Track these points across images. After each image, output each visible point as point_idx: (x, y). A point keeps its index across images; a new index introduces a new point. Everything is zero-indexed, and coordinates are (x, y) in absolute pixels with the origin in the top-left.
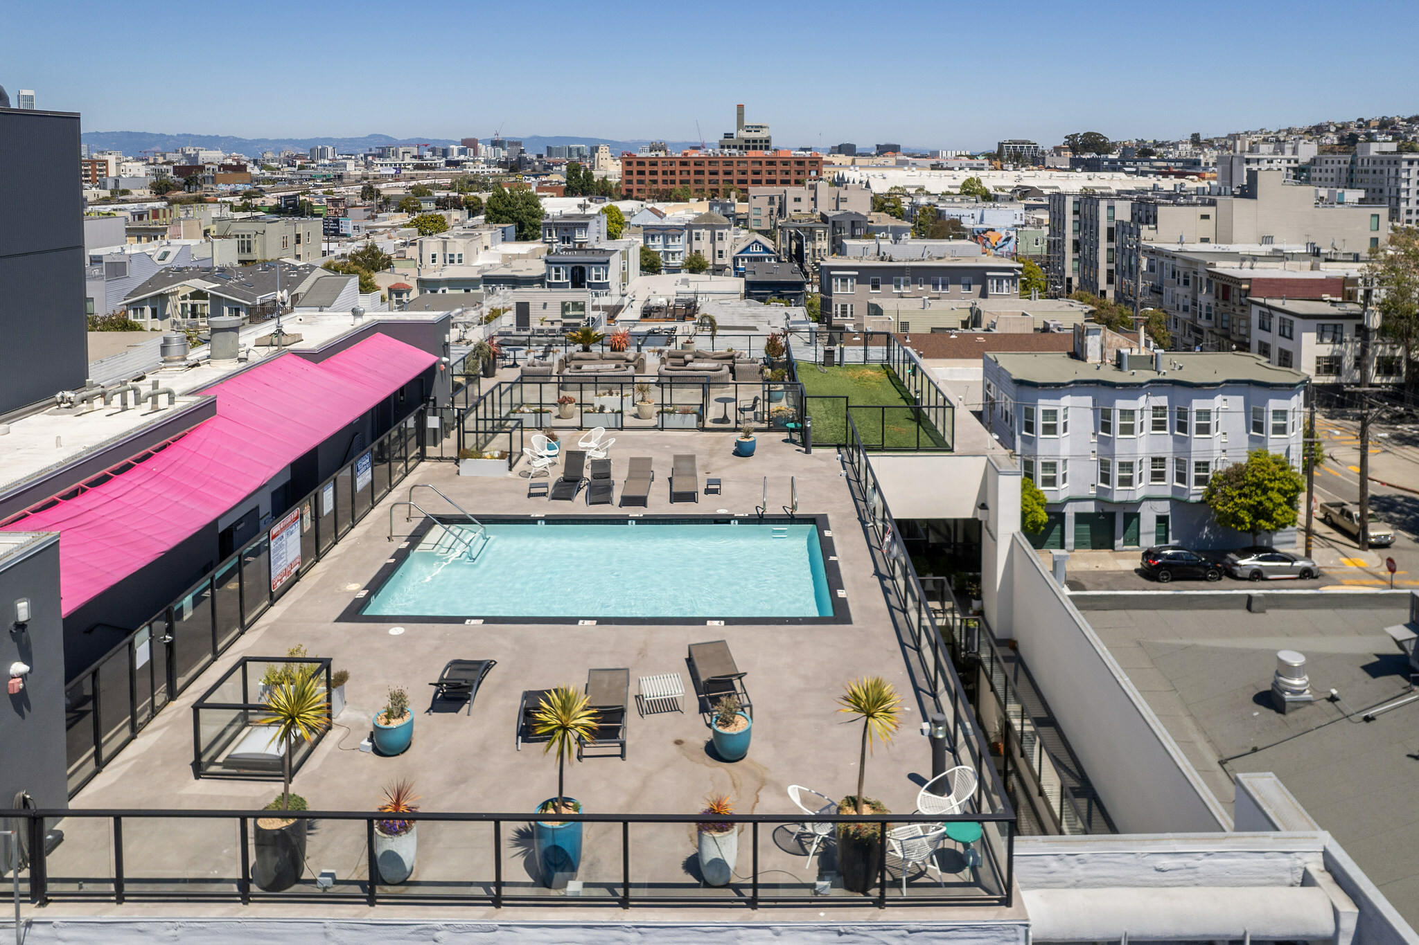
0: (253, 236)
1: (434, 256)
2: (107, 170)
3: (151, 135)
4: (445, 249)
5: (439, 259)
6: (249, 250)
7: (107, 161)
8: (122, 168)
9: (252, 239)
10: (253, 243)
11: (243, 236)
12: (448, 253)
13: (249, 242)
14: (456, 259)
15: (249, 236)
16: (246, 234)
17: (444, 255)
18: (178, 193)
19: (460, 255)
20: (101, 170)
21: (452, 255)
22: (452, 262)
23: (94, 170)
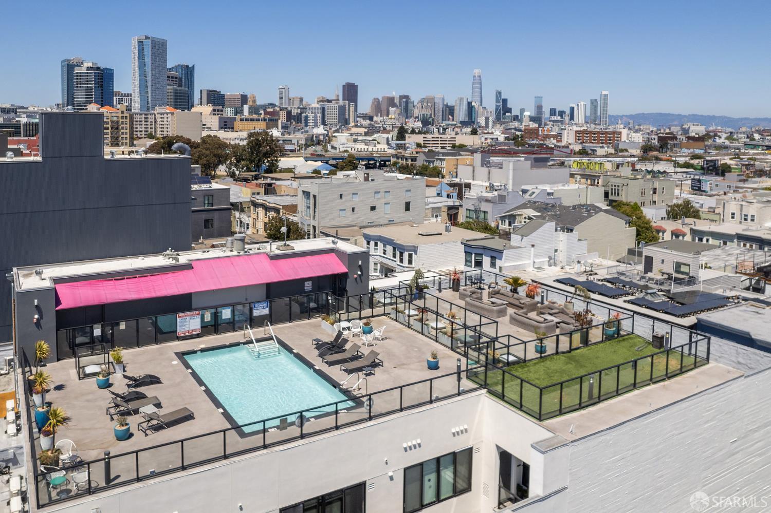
0: (620, 187)
1: (733, 214)
2: (621, 137)
3: (673, 115)
4: (741, 210)
5: (737, 216)
6: (618, 195)
7: (621, 132)
8: (630, 136)
9: (620, 188)
10: (620, 190)
11: (615, 186)
12: (743, 213)
13: (618, 190)
14: (749, 218)
15: (618, 186)
16: (617, 185)
17: (741, 214)
18: (654, 153)
19: (753, 216)
20: (618, 137)
21: (746, 215)
22: (746, 220)
23: (614, 137)
